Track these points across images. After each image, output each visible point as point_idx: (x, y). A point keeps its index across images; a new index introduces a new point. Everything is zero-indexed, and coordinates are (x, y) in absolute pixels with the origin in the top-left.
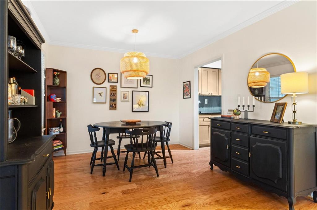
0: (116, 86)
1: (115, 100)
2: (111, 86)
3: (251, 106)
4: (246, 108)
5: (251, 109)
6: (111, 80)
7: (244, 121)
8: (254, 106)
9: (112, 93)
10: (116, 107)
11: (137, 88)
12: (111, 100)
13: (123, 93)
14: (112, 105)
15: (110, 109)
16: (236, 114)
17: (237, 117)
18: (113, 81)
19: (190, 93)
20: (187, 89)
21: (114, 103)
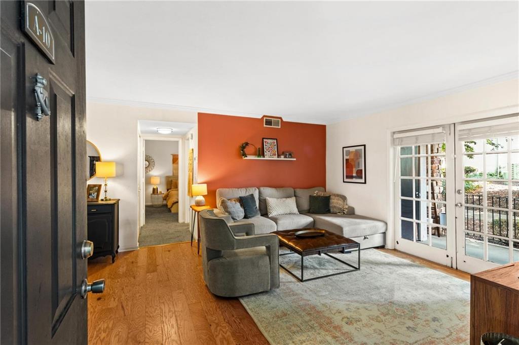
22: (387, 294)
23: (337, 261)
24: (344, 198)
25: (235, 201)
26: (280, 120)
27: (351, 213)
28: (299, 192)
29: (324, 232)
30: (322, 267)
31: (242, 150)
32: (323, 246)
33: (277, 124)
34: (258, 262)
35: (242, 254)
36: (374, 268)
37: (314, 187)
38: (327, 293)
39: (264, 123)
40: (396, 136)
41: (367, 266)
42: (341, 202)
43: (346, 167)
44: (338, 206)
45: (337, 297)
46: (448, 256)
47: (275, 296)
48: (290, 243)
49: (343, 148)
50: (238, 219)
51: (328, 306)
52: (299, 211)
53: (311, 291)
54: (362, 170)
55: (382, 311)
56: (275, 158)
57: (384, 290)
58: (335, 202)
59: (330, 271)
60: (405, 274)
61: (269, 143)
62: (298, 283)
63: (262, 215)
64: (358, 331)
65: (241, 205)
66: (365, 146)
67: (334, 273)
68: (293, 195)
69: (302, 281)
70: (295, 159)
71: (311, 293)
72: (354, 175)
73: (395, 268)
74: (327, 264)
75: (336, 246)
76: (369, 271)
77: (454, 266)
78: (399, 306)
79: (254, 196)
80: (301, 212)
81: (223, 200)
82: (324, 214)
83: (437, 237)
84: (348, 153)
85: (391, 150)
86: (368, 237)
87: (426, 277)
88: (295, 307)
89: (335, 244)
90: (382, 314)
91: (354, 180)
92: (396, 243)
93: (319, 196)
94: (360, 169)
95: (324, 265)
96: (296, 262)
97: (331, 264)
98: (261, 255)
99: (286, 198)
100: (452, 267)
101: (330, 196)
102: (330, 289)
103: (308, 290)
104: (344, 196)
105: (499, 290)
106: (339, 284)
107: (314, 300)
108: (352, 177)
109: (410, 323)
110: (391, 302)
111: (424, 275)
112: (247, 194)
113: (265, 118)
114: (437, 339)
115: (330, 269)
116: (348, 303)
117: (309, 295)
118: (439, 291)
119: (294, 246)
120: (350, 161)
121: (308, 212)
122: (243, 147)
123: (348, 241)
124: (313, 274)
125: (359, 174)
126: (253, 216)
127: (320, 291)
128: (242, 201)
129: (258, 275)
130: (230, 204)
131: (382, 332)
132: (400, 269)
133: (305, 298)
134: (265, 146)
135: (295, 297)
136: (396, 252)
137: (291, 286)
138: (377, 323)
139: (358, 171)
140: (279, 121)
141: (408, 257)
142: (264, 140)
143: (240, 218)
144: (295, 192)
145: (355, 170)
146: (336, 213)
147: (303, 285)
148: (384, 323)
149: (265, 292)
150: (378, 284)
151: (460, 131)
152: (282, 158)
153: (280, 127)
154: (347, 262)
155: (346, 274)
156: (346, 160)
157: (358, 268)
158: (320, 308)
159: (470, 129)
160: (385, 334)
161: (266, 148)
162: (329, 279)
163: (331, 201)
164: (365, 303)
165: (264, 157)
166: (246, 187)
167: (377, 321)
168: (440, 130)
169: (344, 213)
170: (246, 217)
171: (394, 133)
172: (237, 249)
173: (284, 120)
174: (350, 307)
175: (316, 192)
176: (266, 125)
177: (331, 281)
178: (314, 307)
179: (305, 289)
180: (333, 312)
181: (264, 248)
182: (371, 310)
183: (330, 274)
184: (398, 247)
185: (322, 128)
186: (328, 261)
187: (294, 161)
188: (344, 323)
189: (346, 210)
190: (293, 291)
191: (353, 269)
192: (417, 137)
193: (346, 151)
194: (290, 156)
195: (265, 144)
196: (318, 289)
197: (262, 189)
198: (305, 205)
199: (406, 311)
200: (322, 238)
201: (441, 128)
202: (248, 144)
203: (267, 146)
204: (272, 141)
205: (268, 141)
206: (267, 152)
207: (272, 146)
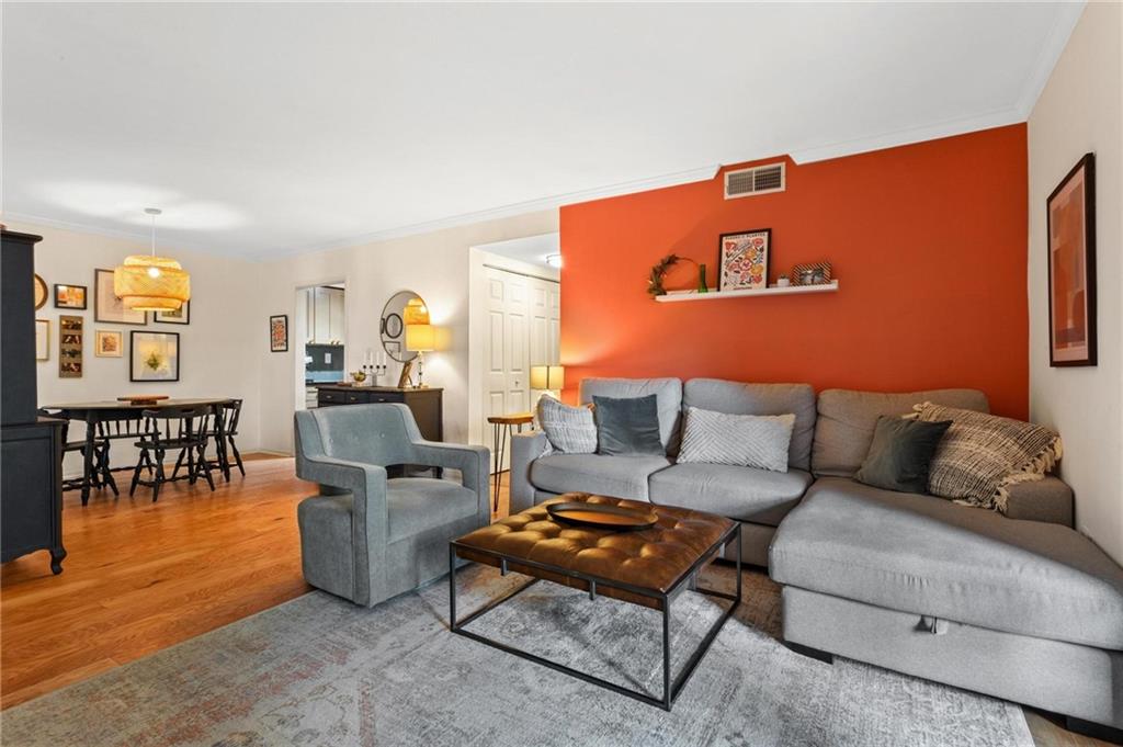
0: (81, 318)
1: (76, 353)
2: (62, 317)
3: (381, 367)
4: (375, 370)
5: (381, 370)
6: (65, 302)
7: (372, 389)
8: (385, 367)
9: (67, 336)
10: (80, 370)
11: (145, 324)
12: (63, 352)
13: (102, 335)
14: (69, 364)
15: (61, 376)
16: (358, 379)
17: (360, 385)
18: (69, 304)
19: (287, 341)
20: (280, 331)
21: (72, 361)
26: (784, 164)
28: (834, 400)
31: (656, 279)
33: (773, 179)
39: (726, 189)
43: (1056, 294)
49: (1048, 202)
54: (1082, 296)
56: (759, 289)
58: (961, 453)
61: (736, 248)
70: (835, 286)
72: (1070, 324)
79: (660, 403)
94: (1080, 289)
99: (762, 414)
101: (949, 423)
112: (643, 394)
113: (727, 174)
120: (1061, 257)
122: (659, 270)
126: (618, 452)
134: (724, 258)
140: (781, 168)
142: (725, 240)
144: (817, 398)
146: (949, 499)
152: (782, 287)
156: (1055, 255)
161: (727, 263)
165: (719, 290)
169: (994, 506)
170: (599, 450)
173: (799, 160)
176: (730, 192)
187: (832, 291)
189: (1005, 494)
194: (817, 279)
197: (695, 384)
202: (677, 258)
203: (731, 258)
204: (751, 238)
205: (735, 241)
206: (729, 273)
207: (750, 254)
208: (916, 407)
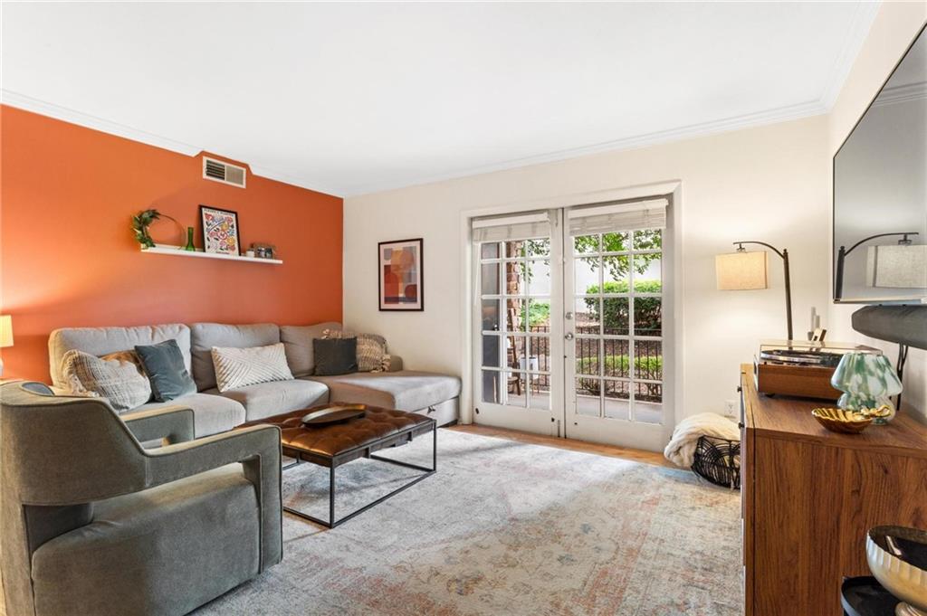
22: (499, 505)
23: (388, 464)
24: (381, 341)
25: (118, 358)
26: (244, 170)
27: (397, 367)
28: (290, 332)
29: (362, 408)
30: (363, 483)
31: (142, 227)
32: (372, 437)
33: (238, 177)
34: (224, 510)
35: (167, 498)
36: (458, 463)
37: (320, 322)
38: (395, 537)
39: (204, 170)
40: (476, 224)
41: (444, 462)
42: (377, 348)
43: (386, 282)
44: (372, 355)
45: (418, 540)
46: (553, 420)
47: (272, 588)
48: (293, 444)
49: (379, 244)
50: (131, 407)
51: (408, 568)
52: (293, 374)
53: (359, 543)
54: (415, 286)
55: (508, 541)
56: (234, 255)
57: (491, 499)
58: (366, 350)
59: (382, 487)
60: (507, 462)
61: (213, 220)
62: (323, 534)
63: (200, 391)
64: (487, 601)
65: (140, 369)
66: (421, 240)
67: (393, 490)
68: (279, 340)
69: (330, 526)
70: (281, 262)
71: (359, 548)
72: (401, 295)
73: (488, 455)
74: (371, 475)
75: (397, 431)
76: (451, 471)
77: (562, 434)
78: (527, 521)
79: (179, 344)
80: (298, 375)
81: (80, 358)
82: (348, 373)
83: (516, 395)
84: (389, 253)
85: (468, 249)
86: (434, 407)
87: (538, 459)
88: (336, 597)
89: (394, 429)
90: (510, 547)
91: (401, 305)
92: (475, 412)
93: (335, 339)
94: (413, 283)
95: (366, 478)
96: (302, 487)
97: (379, 472)
98: (233, 489)
99: (262, 346)
100: (559, 436)
101: (355, 338)
102: (397, 526)
103: (352, 545)
104: (379, 337)
105: (800, 445)
106: (410, 511)
107: (373, 564)
108: (397, 300)
109: (558, 550)
110: (513, 519)
111: (533, 457)
112: (158, 341)
113: (205, 159)
114: (607, 563)
115: (381, 484)
116: (444, 546)
117: (359, 555)
118: (565, 479)
119: (307, 448)
120: (392, 269)
121: (313, 374)
122: (143, 221)
123: (415, 418)
124: (350, 504)
125: (411, 294)
126: (177, 395)
127: (379, 538)
128: (142, 359)
129: (223, 546)
130: (103, 367)
131: (527, 586)
132: (496, 454)
133: (352, 565)
134: (205, 226)
135: (327, 572)
136: (477, 429)
137: (308, 545)
138: (511, 569)
139: (408, 286)
140: (242, 171)
141: (498, 432)
142: (204, 211)
143: (139, 404)
144: (281, 332)
145: (402, 287)
146: (369, 371)
147: (336, 535)
148: (522, 567)
149: (245, 585)
150: (477, 491)
151: (572, 219)
152: (250, 257)
153: (244, 186)
154: (408, 462)
155: (415, 486)
156: (386, 266)
157: (432, 468)
158: (394, 578)
159: (584, 218)
160: (535, 588)
161: (208, 231)
162: (387, 504)
163: (358, 347)
164: (473, 536)
165: (204, 251)
166: (153, 323)
167: (509, 566)
168: (543, 217)
169: (384, 370)
170: (154, 399)
171: (472, 219)
172: (153, 485)
173: (256, 171)
174: (451, 554)
175: (325, 333)
176: (208, 174)
177: (393, 509)
178: (379, 582)
179: (344, 543)
180: (424, 578)
181: (236, 468)
182: (489, 547)
183: (385, 494)
184: (479, 418)
185: (336, 204)
186: (373, 469)
187: (279, 264)
188: (454, 596)
189: (388, 363)
190: (316, 558)
191: (425, 473)
192: (509, 227)
193: (385, 250)
194: (268, 255)
195: (205, 220)
196: (374, 534)
197: (199, 327)
198: (306, 359)
199: (541, 528)
200: (362, 420)
201: (546, 214)
202: (158, 214)
203: (210, 227)
204: (225, 215)
205: (212, 214)
206: (210, 239)
207: (224, 228)
208: (325, 332)
